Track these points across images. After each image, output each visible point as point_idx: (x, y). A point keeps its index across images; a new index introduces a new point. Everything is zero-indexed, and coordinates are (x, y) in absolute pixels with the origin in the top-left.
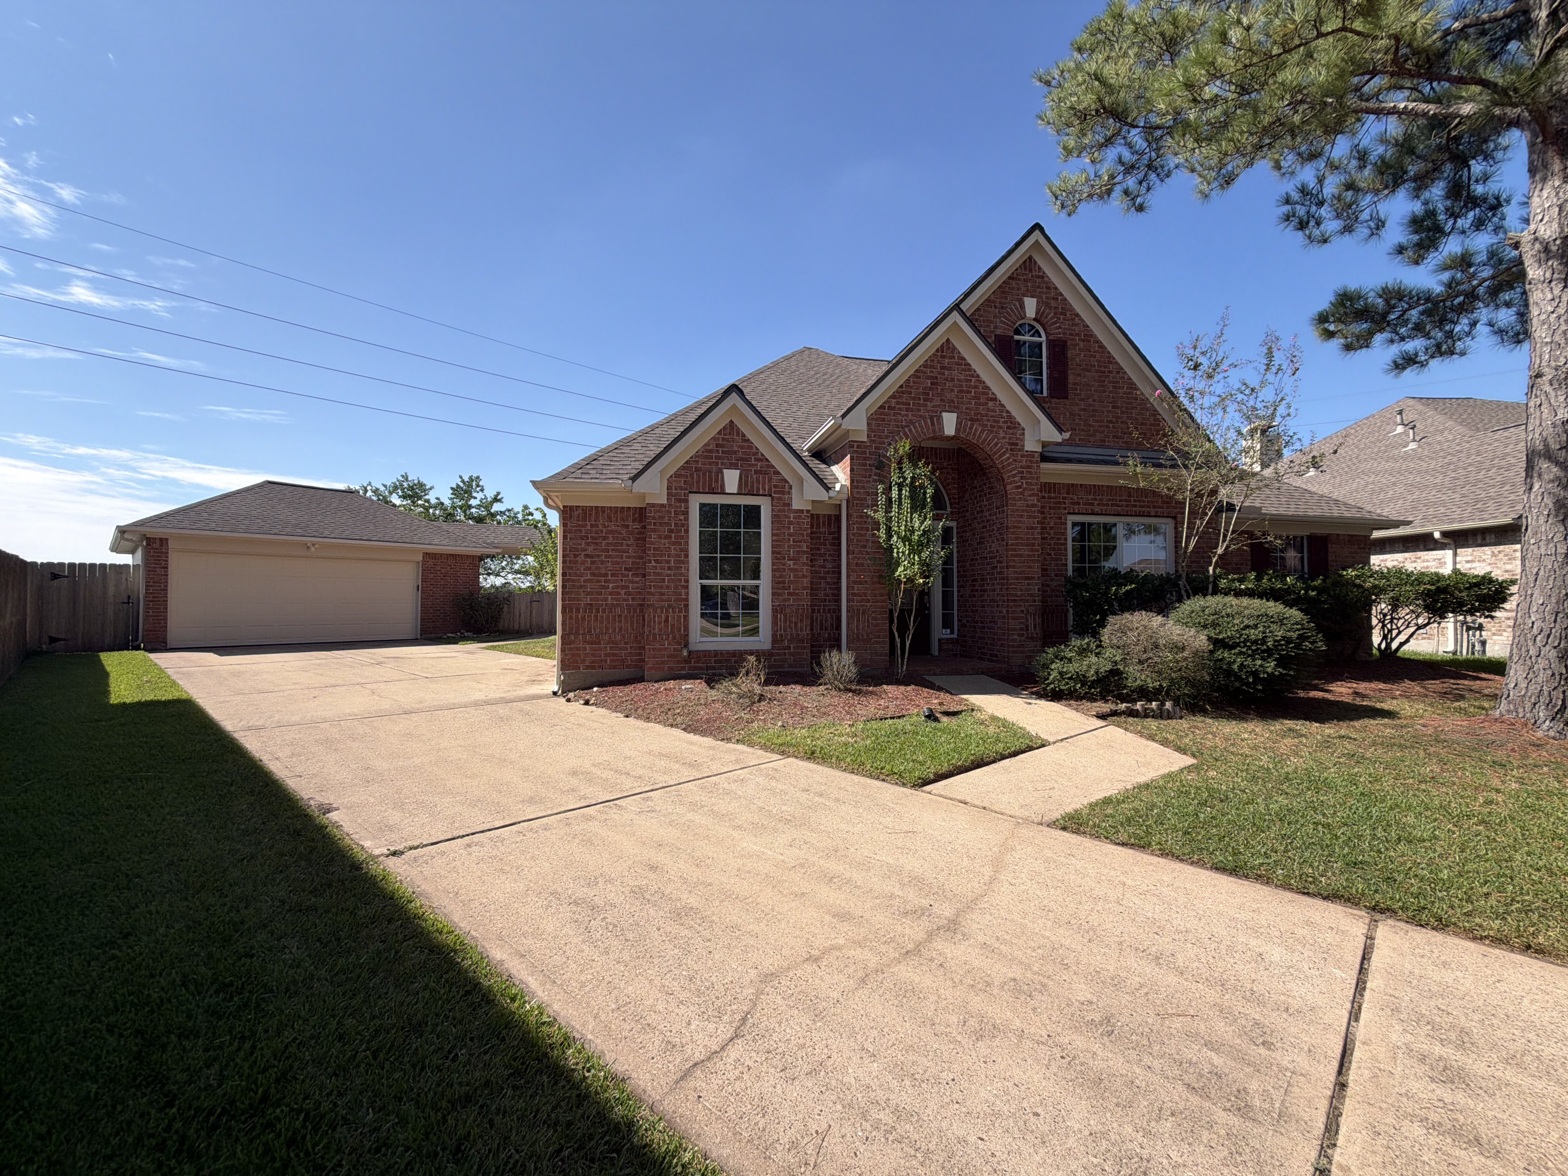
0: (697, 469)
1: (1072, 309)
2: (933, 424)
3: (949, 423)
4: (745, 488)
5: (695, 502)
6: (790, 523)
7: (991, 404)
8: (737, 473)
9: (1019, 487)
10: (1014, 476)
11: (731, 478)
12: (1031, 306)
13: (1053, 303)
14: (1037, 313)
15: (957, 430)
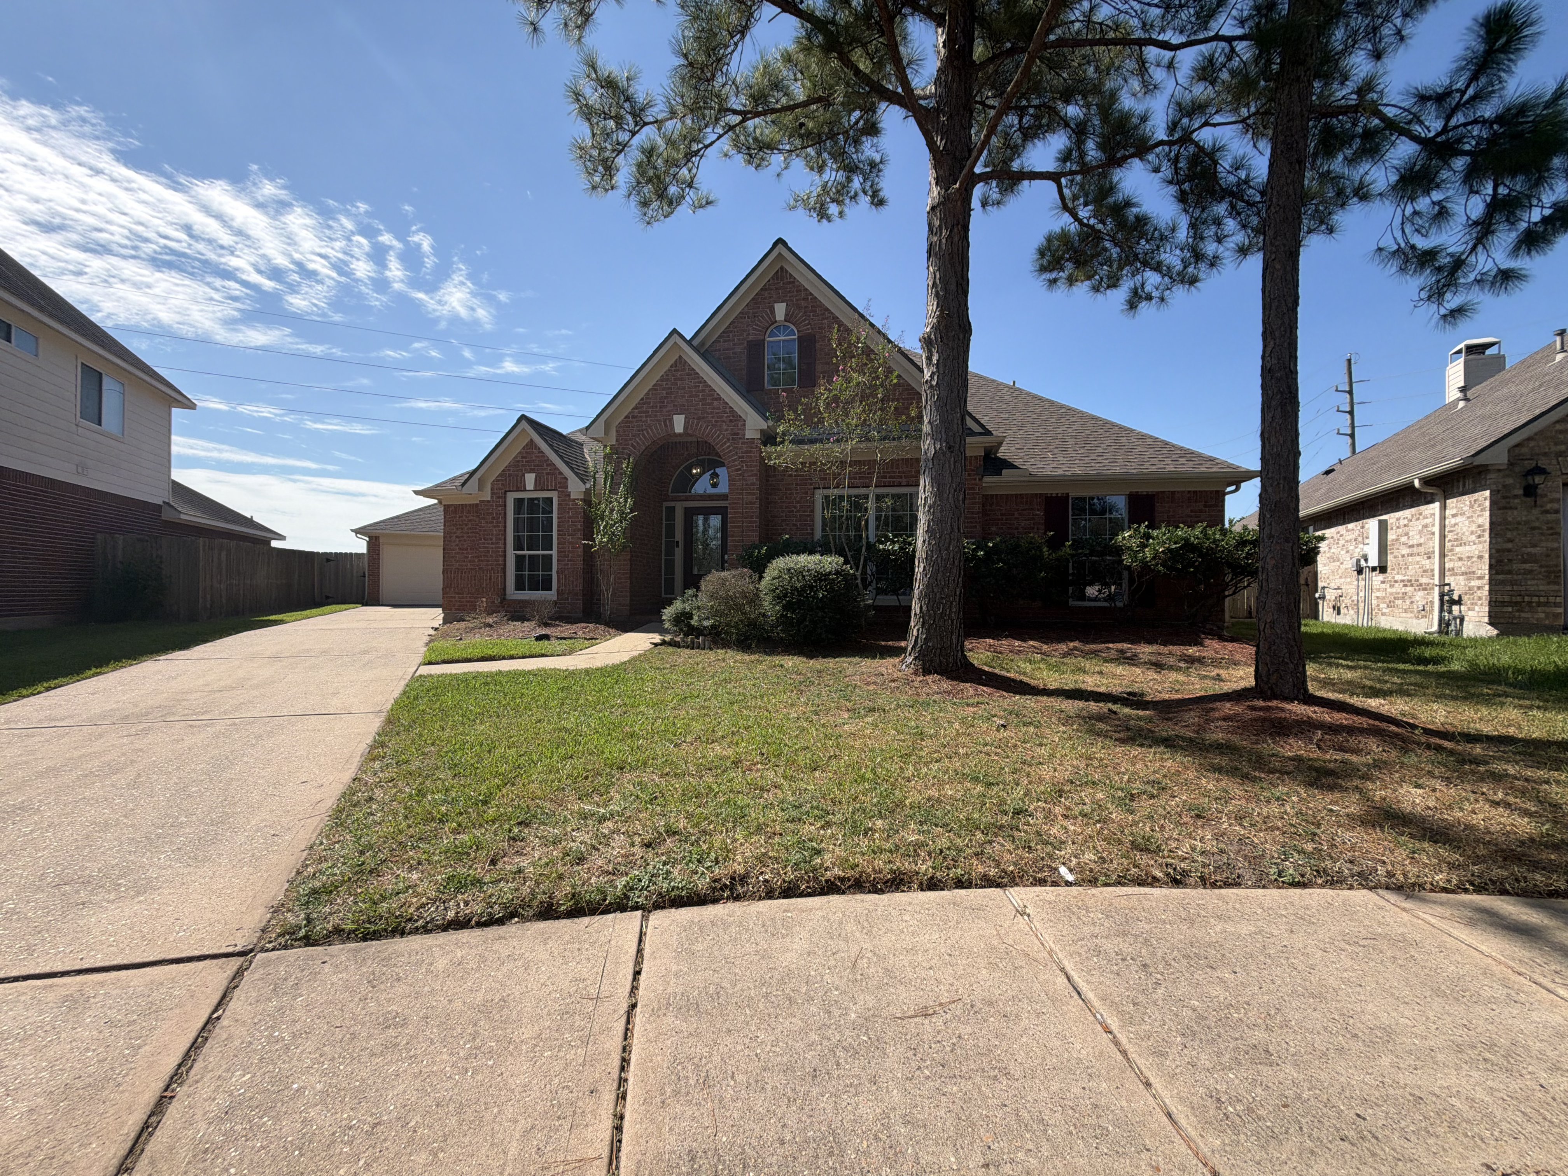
0: (510, 475)
1: (821, 305)
2: (666, 425)
3: (679, 423)
4: (540, 486)
5: (511, 497)
6: (570, 509)
7: (715, 403)
8: (533, 476)
9: (739, 470)
10: (734, 461)
11: (530, 479)
12: (780, 310)
13: (803, 303)
14: (786, 315)
15: (685, 428)
